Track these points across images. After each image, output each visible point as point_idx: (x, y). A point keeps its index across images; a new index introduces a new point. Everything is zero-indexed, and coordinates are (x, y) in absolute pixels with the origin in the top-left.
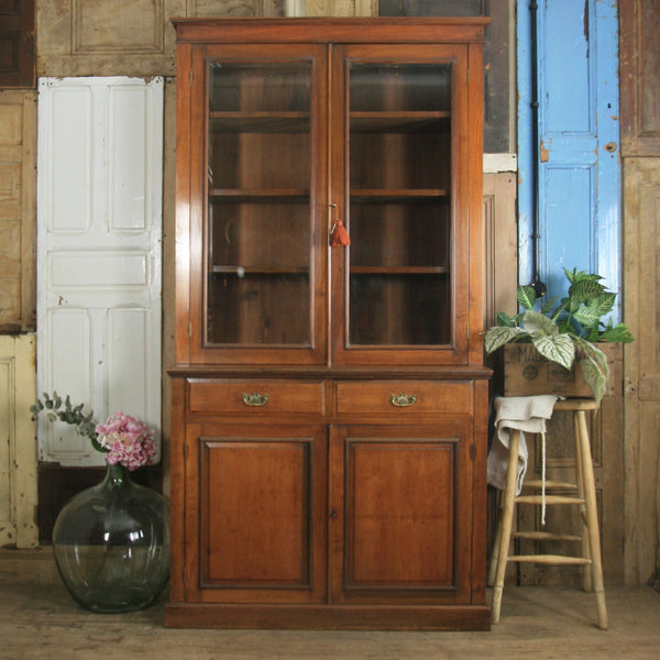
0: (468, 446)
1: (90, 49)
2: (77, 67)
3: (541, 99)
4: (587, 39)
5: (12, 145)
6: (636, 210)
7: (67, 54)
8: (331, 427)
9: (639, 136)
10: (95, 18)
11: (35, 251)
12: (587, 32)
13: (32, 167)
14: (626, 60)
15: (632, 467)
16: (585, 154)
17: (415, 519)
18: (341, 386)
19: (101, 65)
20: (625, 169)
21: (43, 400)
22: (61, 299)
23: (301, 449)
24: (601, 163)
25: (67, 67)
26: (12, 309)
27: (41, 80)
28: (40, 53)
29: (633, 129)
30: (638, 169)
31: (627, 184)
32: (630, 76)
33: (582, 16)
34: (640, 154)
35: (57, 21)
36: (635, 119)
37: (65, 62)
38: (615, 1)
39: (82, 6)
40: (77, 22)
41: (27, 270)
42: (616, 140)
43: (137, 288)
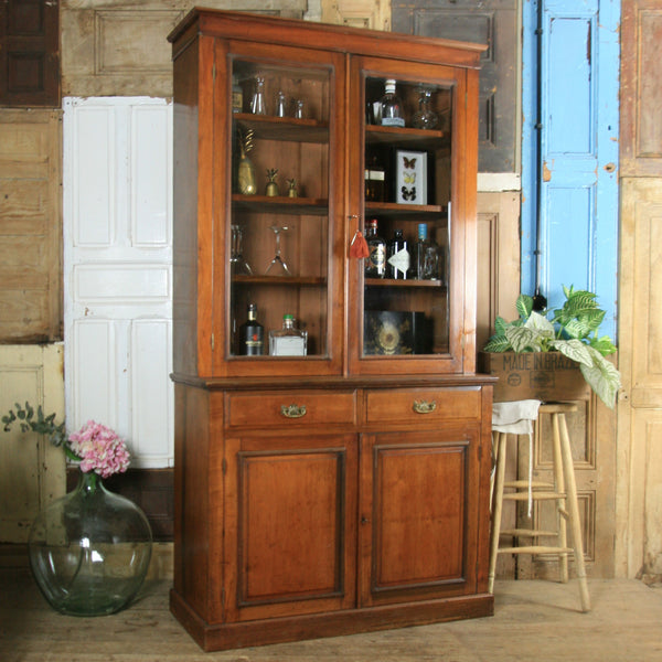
0: (476, 448)
1: (113, 69)
2: (101, 87)
3: (545, 121)
4: (590, 63)
5: (39, 163)
6: (633, 227)
7: (90, 74)
8: (361, 435)
9: (637, 157)
10: (117, 39)
11: (61, 264)
12: (589, 57)
13: (58, 184)
14: (627, 83)
15: (624, 469)
16: (585, 174)
17: (433, 518)
18: (371, 395)
19: (124, 85)
20: (624, 188)
22: (87, 310)
23: (335, 459)
24: (600, 184)
25: (91, 87)
26: (40, 319)
27: (66, 100)
28: (64, 74)
29: (631, 150)
30: (635, 189)
31: (624, 204)
32: (630, 99)
33: (585, 41)
34: (637, 174)
35: (81, 41)
36: (634, 140)
37: (89, 82)
38: (616, 27)
39: (104, 26)
40: (99, 43)
41: (54, 283)
42: (615, 160)
43: (160, 300)
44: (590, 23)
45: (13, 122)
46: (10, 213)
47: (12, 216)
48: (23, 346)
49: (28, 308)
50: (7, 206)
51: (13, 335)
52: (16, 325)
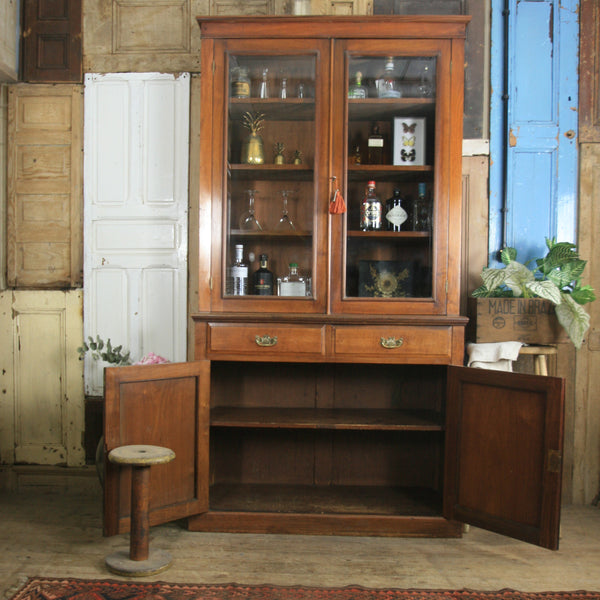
1: (128, 49)
2: (117, 64)
3: (511, 92)
4: (552, 41)
5: (63, 131)
6: (591, 188)
7: (108, 53)
9: (595, 125)
10: (132, 23)
11: (82, 220)
12: (551, 35)
13: (79, 150)
14: (586, 59)
15: (582, 406)
16: (548, 140)
18: (339, 330)
19: (137, 63)
20: (583, 153)
21: (89, 343)
22: (104, 260)
24: (561, 148)
25: (109, 64)
26: (63, 268)
27: (87, 75)
28: (85, 53)
29: (589, 119)
30: (593, 153)
31: (583, 166)
32: (588, 73)
33: (548, 21)
34: (595, 140)
35: (101, 25)
36: (592, 109)
37: (107, 60)
38: (576, 8)
39: (121, 12)
40: (117, 26)
41: (76, 236)
42: (574, 128)
43: (167, 252)
44: (552, 5)
45: (41, 96)
46: (38, 175)
47: (40, 178)
48: (48, 292)
49: (53, 258)
50: (35, 169)
51: (40, 281)
52: (42, 272)
